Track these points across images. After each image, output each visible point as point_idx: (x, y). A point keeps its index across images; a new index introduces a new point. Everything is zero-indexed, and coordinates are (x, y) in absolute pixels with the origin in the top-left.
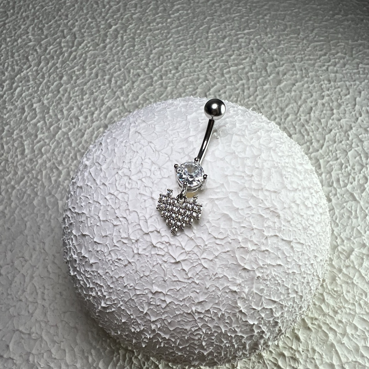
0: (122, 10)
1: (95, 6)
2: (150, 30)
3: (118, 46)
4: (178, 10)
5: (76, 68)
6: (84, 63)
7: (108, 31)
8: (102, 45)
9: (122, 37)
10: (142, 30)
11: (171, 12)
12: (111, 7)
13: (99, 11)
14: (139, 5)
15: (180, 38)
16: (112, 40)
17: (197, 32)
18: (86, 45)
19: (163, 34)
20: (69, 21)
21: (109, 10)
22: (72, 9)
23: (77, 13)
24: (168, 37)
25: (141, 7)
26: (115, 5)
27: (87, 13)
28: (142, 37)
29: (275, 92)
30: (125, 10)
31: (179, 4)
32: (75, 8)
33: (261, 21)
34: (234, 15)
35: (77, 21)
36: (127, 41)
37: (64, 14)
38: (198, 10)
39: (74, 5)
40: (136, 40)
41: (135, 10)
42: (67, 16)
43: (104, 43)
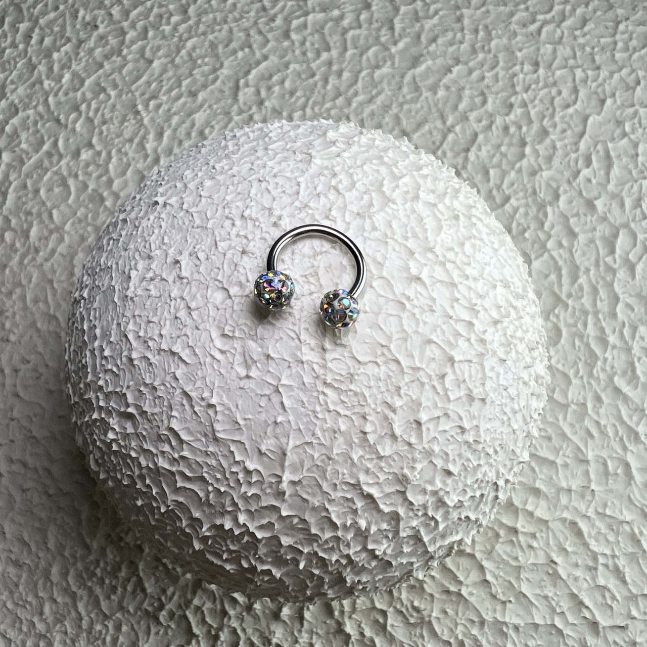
29: (400, 88)
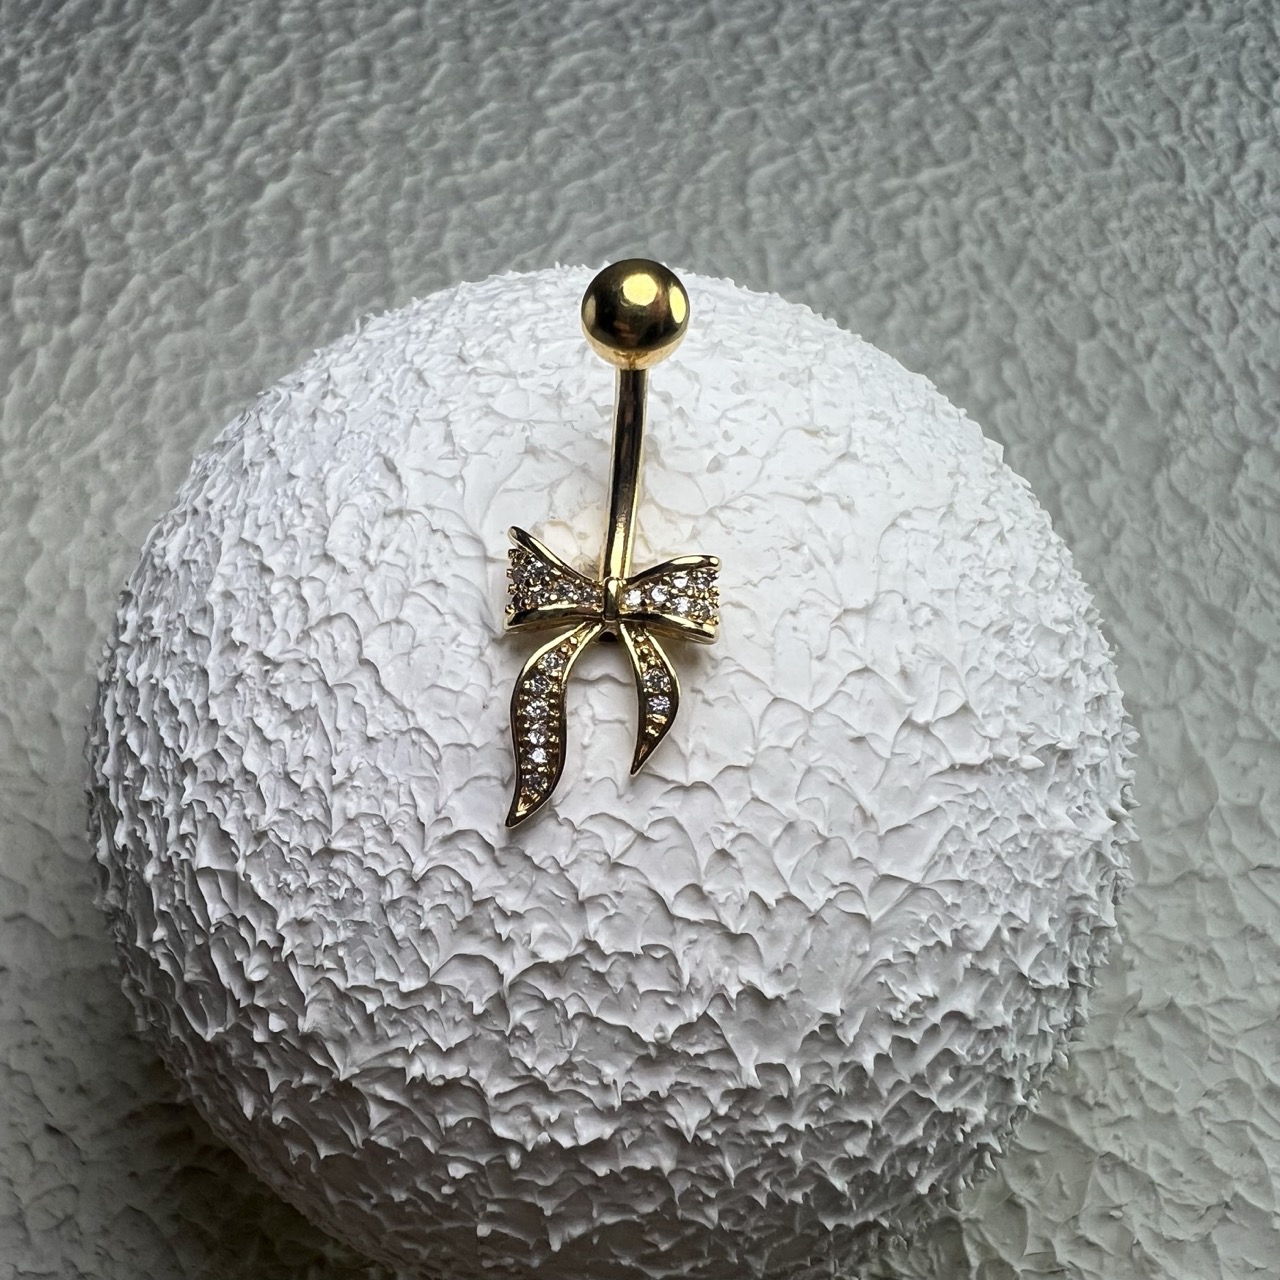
0: (299, 95)
1: (163, 80)
2: (458, 196)
3: (307, 292)
4: (574, 81)
5: (104, 437)
6: (142, 405)
7: (246, 215)
8: (222, 294)
9: (321, 243)
10: (415, 195)
11: (542, 92)
12: (244, 80)
13: (185, 104)
14: (379, 66)
15: (613, 230)
16: (272, 264)
17: (687, 191)
18: (143, 298)
19: (522, 211)
20: (42, 170)
21: (236, 96)
22: (48, 102)
23: (78, 120)
24: (552, 226)
25: (393, 73)
26: (262, 69)
27: (132, 119)
28: (419, 234)
30: (315, 90)
31: (573, 47)
32: (65, 98)
33: (984, 114)
34: (847, 94)
35: (81, 164)
36: (348, 264)
37: (16, 130)
38: (671, 75)
39: (58, 83)
40: (396, 253)
41: (365, 90)
42: (28, 140)
43: (233, 280)
